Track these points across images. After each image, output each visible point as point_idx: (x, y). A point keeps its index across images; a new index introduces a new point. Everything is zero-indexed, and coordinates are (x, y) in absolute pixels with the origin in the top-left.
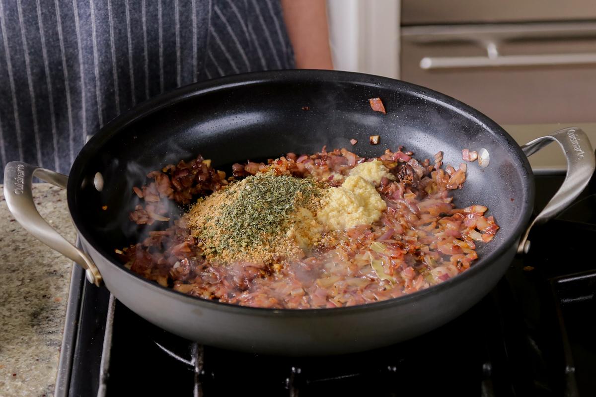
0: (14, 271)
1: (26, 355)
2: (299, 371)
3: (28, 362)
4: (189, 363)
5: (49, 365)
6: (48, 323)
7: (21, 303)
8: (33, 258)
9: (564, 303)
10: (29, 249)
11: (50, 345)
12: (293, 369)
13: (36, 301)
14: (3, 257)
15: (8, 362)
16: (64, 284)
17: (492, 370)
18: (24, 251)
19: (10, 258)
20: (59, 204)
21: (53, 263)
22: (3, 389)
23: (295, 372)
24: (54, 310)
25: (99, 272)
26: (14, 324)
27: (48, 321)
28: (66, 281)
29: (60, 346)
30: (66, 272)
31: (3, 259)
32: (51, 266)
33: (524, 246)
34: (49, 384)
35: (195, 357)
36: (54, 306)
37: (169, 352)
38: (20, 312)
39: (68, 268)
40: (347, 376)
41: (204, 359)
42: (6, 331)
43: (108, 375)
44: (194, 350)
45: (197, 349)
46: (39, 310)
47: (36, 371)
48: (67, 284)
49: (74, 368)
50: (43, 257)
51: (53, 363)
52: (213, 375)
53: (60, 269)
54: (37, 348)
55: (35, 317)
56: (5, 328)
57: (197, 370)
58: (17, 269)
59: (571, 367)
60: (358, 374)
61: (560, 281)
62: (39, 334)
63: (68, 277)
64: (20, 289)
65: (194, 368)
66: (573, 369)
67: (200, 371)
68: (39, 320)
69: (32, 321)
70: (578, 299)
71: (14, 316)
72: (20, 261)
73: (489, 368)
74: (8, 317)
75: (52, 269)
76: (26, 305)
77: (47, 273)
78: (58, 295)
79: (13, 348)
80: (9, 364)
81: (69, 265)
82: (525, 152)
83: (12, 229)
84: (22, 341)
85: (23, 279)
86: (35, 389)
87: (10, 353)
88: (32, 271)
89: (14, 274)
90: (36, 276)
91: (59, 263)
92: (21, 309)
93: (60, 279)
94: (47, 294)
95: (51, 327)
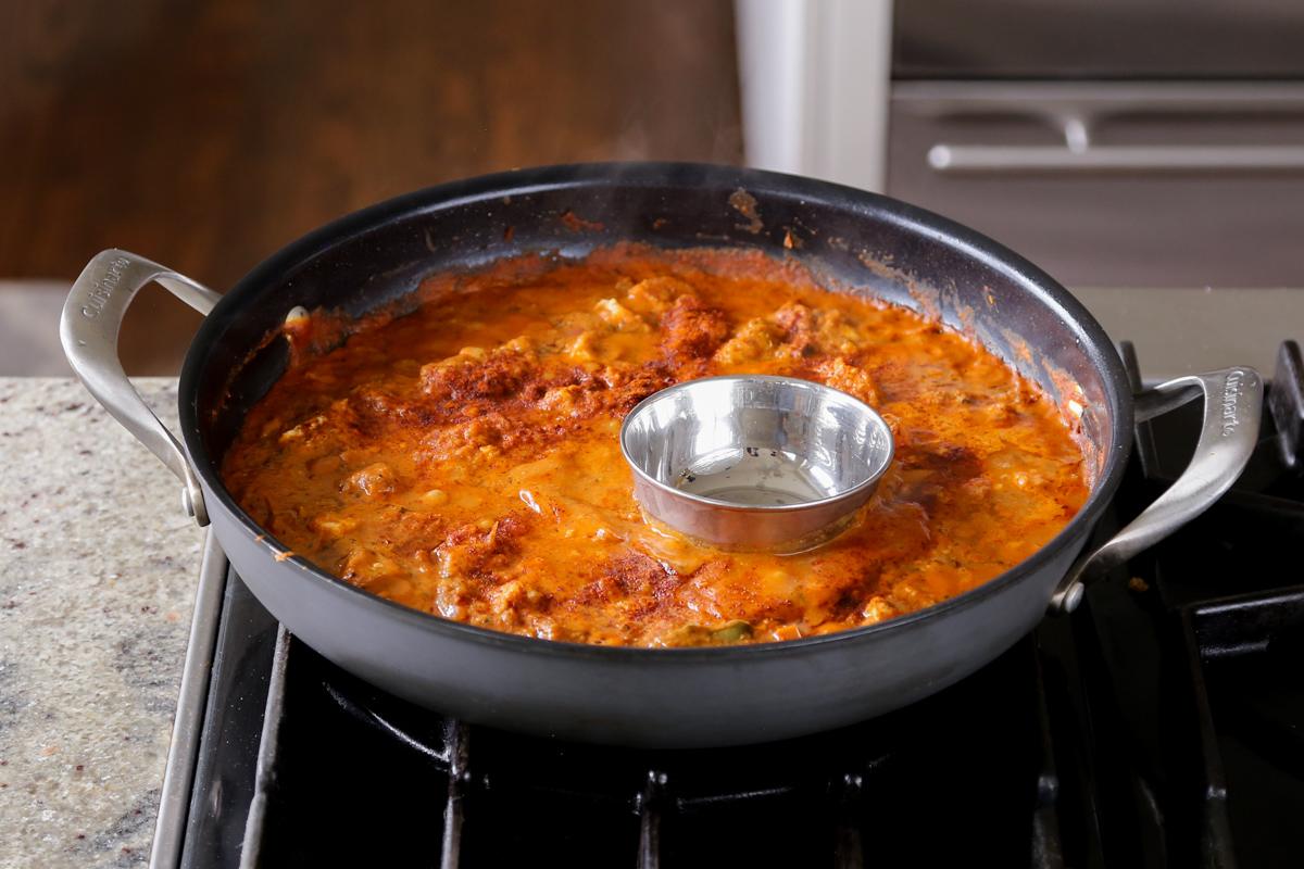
0: (84, 556)
1: (105, 727)
2: (664, 779)
3: (108, 742)
4: (439, 756)
5: (151, 750)
6: (150, 664)
7: (97, 622)
8: (124, 531)
9: (1206, 658)
10: (117, 512)
11: (154, 709)
12: (651, 774)
13: (127, 618)
14: (64, 525)
15: (67, 742)
16: (187, 586)
17: (1061, 789)
18: (107, 515)
19: (78, 529)
21: (164, 542)
22: (56, 795)
23: (654, 780)
24: (164, 638)
26: (81, 665)
27: (152, 659)
28: (190, 579)
29: (174, 711)
30: (192, 561)
31: (64, 530)
32: (161, 548)
34: (149, 789)
35: (452, 743)
36: (165, 629)
37: (398, 733)
38: (94, 639)
39: (196, 552)
40: (760, 793)
41: (471, 749)
42: (65, 677)
43: (274, 776)
44: (450, 730)
45: (457, 727)
46: (133, 637)
47: (125, 760)
48: (192, 586)
49: (201, 758)
50: (145, 528)
51: (160, 746)
52: (487, 781)
53: (179, 555)
54: (127, 714)
55: (125, 652)
56: (64, 670)
57: (454, 770)
58: (90, 551)
59: (1217, 787)
60: (783, 790)
61: (1201, 612)
62: (132, 687)
63: (195, 572)
64: (95, 593)
65: (448, 766)
66: (1223, 792)
67: (462, 773)
68: (132, 656)
69: (119, 658)
70: (1237, 649)
71: (82, 647)
72: (98, 535)
73: (1052, 786)
74: (71, 649)
75: (163, 555)
76: (108, 626)
77: (153, 561)
78: (174, 608)
79: (79, 714)
80: (69, 745)
81: (198, 546)
83: (83, 471)
84: (97, 699)
85: (103, 573)
86: (120, 799)
87: (71, 722)
88: (122, 557)
89: (84, 562)
90: (128, 568)
91: (177, 542)
92: (97, 634)
93: (178, 576)
94: (150, 606)
95: (156, 672)
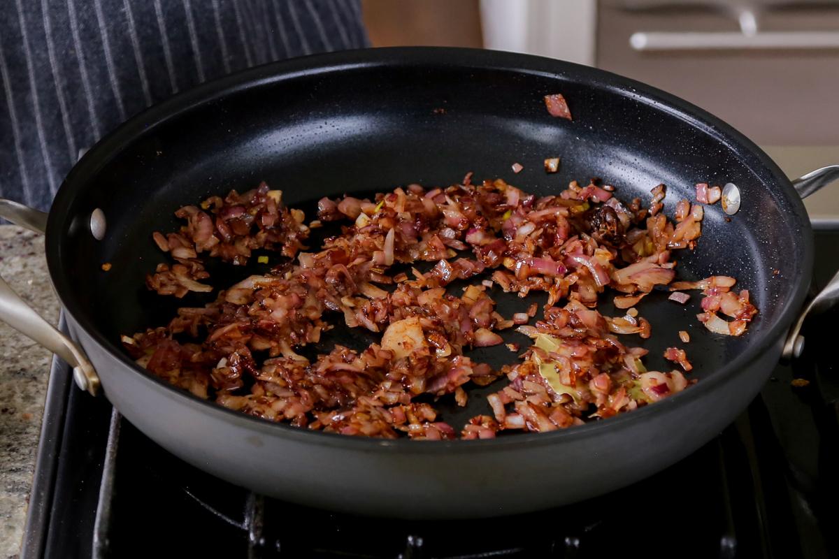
2: (420, 542)
4: (239, 526)
5: (11, 524)
6: (9, 455)
11: (12, 490)
12: (410, 539)
16: (38, 392)
17: (737, 548)
20: (31, 260)
21: (19, 356)
23: (412, 543)
24: (21, 433)
25: (95, 371)
27: (10, 451)
28: (40, 386)
29: (28, 492)
32: (17, 361)
33: (793, 345)
34: (10, 555)
35: (250, 515)
36: (20, 427)
39: (45, 364)
40: (498, 553)
41: (265, 520)
43: (107, 542)
44: (250, 503)
45: (254, 503)
48: (43, 392)
49: (50, 530)
50: (4, 346)
51: (17, 520)
52: (278, 545)
53: (31, 366)
57: (252, 537)
60: (516, 550)
63: (44, 381)
67: (258, 539)
73: (731, 545)
75: (18, 367)
77: (11, 372)
78: (27, 409)
81: (46, 360)
82: (799, 190)
91: (29, 357)
93: (31, 383)
94: (9, 408)
95: (14, 461)
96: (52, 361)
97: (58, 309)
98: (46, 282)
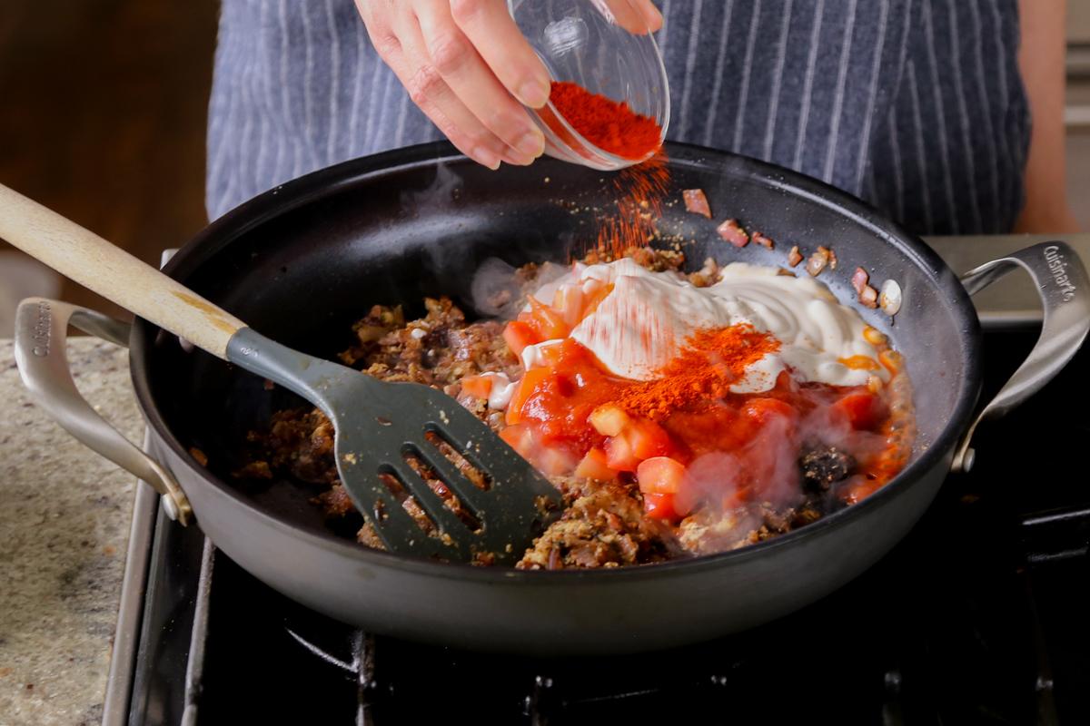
0: (30, 497)
1: (51, 650)
2: (550, 683)
3: (55, 663)
4: (348, 668)
5: (93, 669)
6: (90, 593)
7: (43, 556)
8: (64, 475)
9: (1032, 563)
10: (58, 458)
11: (95, 632)
12: (538, 679)
13: (69, 552)
14: (10, 471)
15: (18, 664)
16: (121, 522)
17: (903, 684)
18: (49, 461)
19: (23, 474)
20: (112, 376)
21: (100, 483)
22: (9, 712)
23: (541, 684)
24: (102, 569)
25: (186, 499)
26: (29, 594)
27: (92, 588)
28: (124, 516)
29: (113, 634)
30: (125, 500)
31: (11, 475)
32: (98, 488)
33: (963, 459)
34: (93, 704)
35: (360, 656)
36: (102, 561)
37: (311, 647)
38: (40, 571)
39: (129, 492)
41: (376, 660)
42: (15, 606)
43: (201, 689)
44: (358, 644)
45: (363, 641)
46: (74, 569)
47: (70, 679)
48: (127, 522)
49: (138, 675)
50: (82, 471)
51: (100, 665)
52: (392, 689)
53: (114, 494)
54: (71, 637)
55: (69, 583)
56: (14, 600)
57: (362, 680)
58: (35, 493)
59: (1045, 679)
60: (655, 690)
61: (1027, 523)
62: (76, 613)
63: (128, 509)
64: (41, 530)
65: (357, 676)
66: (1051, 683)
67: (369, 682)
68: (74, 586)
69: (62, 588)
70: (1060, 555)
71: (29, 579)
72: (41, 479)
73: (896, 681)
75: (99, 495)
76: (52, 559)
77: (91, 501)
78: (110, 542)
79: (28, 638)
80: (19, 667)
81: (130, 487)
82: (967, 286)
83: (27, 421)
84: (44, 625)
85: (46, 513)
86: (67, 713)
87: (22, 646)
88: (63, 498)
89: (30, 503)
90: (69, 507)
91: (111, 483)
92: (43, 567)
93: (113, 513)
94: (89, 540)
95: (96, 600)
96: (136, 488)
97: (142, 430)
98: (128, 400)
